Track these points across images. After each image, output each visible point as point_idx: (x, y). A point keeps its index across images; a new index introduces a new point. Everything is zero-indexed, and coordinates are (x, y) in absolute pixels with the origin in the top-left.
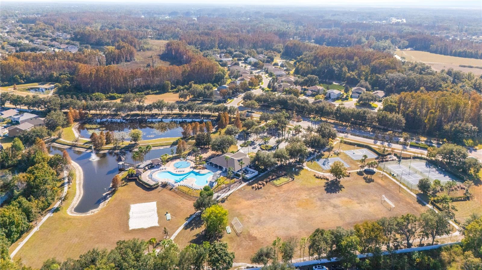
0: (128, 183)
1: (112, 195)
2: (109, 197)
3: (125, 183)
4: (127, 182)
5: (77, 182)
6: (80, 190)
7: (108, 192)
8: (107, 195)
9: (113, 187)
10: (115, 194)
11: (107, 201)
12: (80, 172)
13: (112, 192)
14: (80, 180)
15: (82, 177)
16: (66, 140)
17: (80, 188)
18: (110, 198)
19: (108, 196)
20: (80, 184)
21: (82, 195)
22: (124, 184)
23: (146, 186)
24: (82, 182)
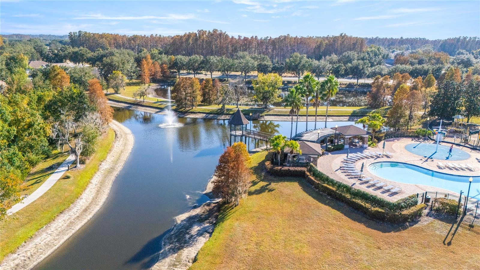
0: (273, 185)
1: (215, 225)
2: (200, 234)
3: (262, 184)
4: (270, 181)
5: (105, 166)
6: (98, 192)
7: (198, 211)
8: (191, 221)
9: (217, 191)
10: (227, 224)
11: (189, 253)
12: (125, 144)
13: (211, 212)
14: (116, 162)
15: (125, 156)
16: (125, 96)
17: (102, 183)
18: (202, 241)
19: (196, 229)
20: (110, 171)
21: (96, 209)
22: (257, 187)
23: (359, 201)
24: (119, 168)
